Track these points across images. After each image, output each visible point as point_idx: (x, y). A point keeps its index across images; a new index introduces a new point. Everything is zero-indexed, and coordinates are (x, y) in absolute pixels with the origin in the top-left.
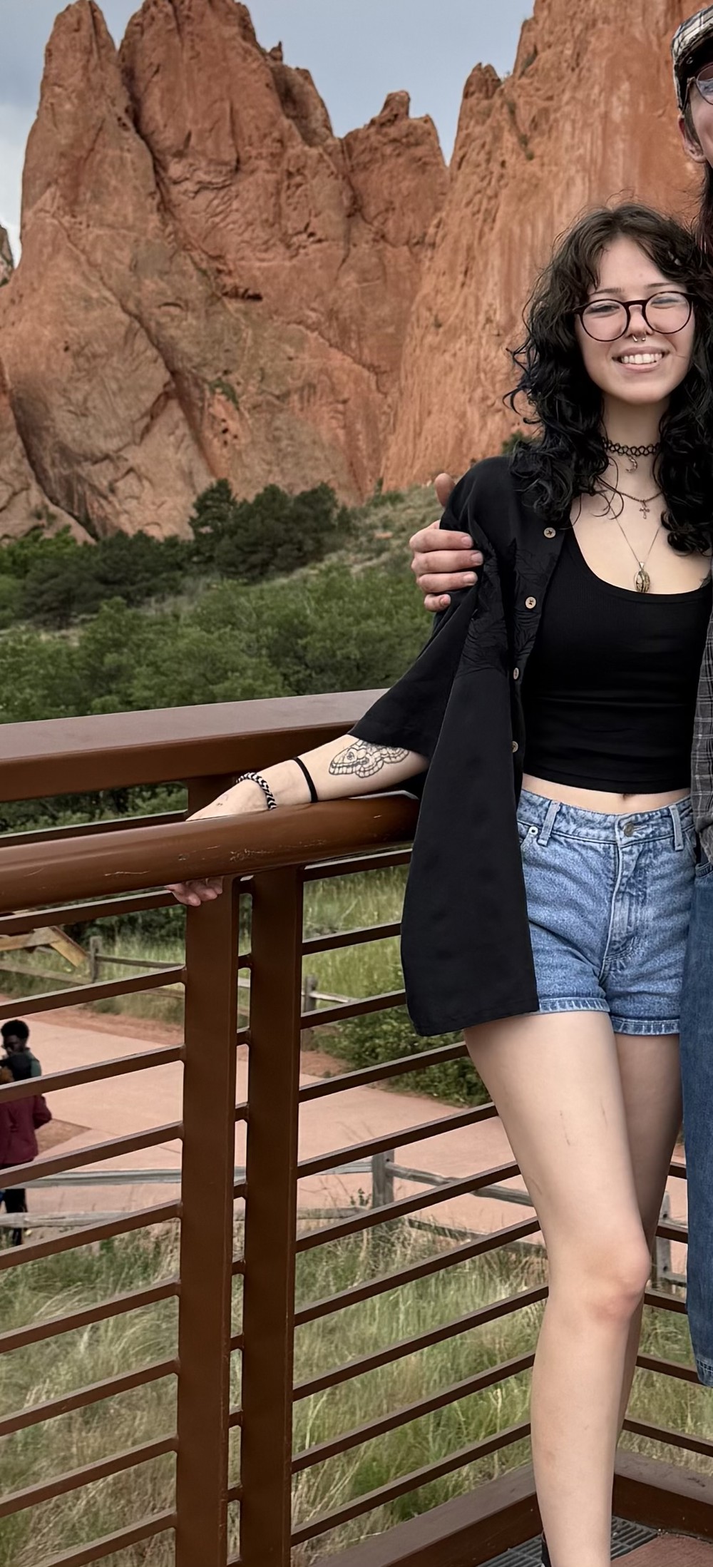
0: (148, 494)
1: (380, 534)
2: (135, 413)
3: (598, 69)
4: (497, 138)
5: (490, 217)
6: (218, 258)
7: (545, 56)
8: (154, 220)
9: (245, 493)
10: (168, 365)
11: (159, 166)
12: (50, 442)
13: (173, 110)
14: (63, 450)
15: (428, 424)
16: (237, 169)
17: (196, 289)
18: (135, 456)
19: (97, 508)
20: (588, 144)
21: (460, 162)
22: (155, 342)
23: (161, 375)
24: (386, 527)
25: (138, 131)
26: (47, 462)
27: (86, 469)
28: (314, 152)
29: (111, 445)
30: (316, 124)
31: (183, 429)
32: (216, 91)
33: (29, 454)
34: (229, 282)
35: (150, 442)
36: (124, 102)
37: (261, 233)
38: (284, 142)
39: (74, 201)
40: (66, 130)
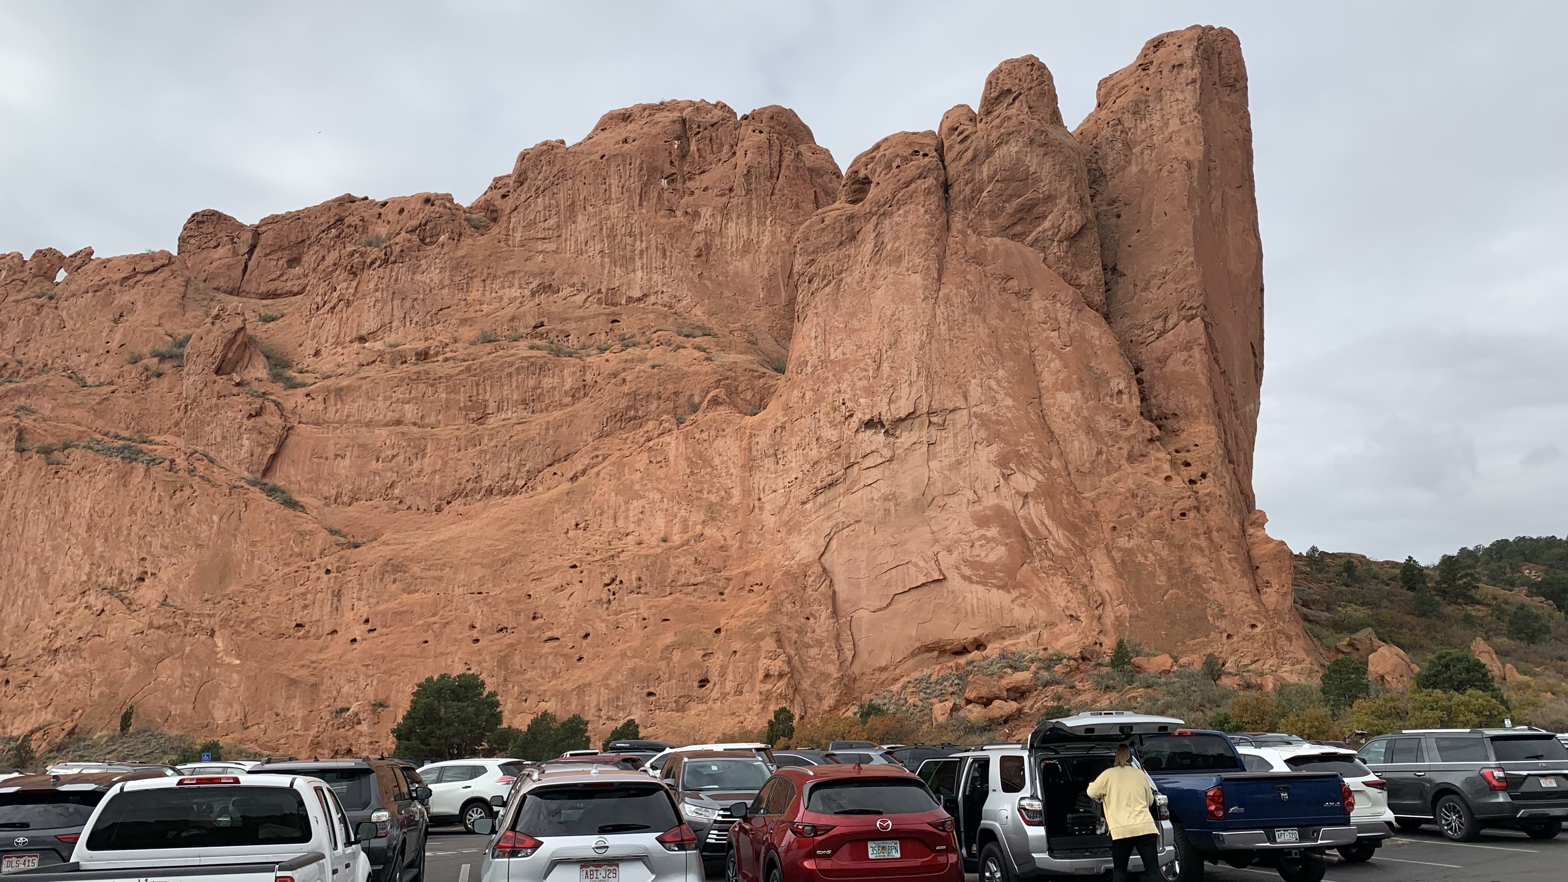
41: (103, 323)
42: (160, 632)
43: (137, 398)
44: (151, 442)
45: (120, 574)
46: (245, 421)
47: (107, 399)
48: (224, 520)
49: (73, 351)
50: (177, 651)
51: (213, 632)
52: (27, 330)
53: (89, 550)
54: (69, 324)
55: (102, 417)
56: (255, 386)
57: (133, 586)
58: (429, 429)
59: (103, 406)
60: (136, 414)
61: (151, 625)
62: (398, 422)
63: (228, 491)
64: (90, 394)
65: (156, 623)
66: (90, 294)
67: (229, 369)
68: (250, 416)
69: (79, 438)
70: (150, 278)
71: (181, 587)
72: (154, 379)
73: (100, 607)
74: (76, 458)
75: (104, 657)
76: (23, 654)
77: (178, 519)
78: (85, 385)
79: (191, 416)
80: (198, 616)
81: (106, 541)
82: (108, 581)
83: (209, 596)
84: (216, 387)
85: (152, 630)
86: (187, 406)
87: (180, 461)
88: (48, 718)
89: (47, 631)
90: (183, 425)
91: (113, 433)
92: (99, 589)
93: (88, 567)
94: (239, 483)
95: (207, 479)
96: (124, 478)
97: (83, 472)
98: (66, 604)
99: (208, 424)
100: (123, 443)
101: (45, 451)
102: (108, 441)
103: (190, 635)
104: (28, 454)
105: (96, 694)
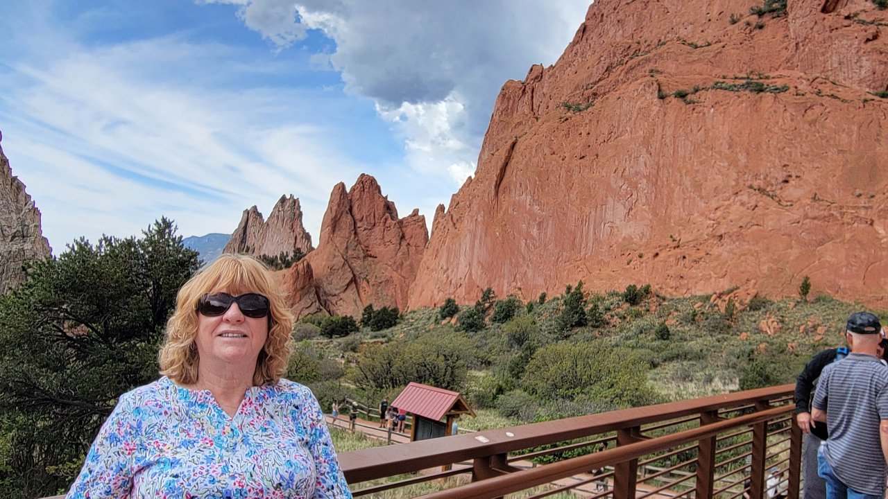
0: (345, 305)
1: (411, 321)
2: (344, 284)
3: (474, 207)
4: (447, 223)
5: (444, 242)
6: (367, 247)
7: (461, 204)
8: (353, 236)
9: (377, 308)
10: (353, 273)
11: (355, 223)
12: (322, 290)
13: (360, 209)
14: (325, 293)
15: (424, 293)
16: (374, 225)
17: (362, 255)
18: (342, 295)
19: (332, 308)
20: (472, 227)
22: (350, 267)
23: (352, 276)
24: (412, 319)
25: (351, 214)
26: (321, 295)
27: (330, 298)
28: (394, 222)
29: (337, 292)
30: (394, 215)
31: (355, 289)
32: (371, 205)
33: (317, 293)
34: (369, 253)
35: (347, 292)
36: (348, 207)
37: (379, 241)
38: (386, 219)
39: (334, 231)
40: (334, 213)
42: (816, 221)
43: (745, 47)
44: (767, 78)
45: (765, 178)
46: (863, 45)
47: (720, 52)
48: (863, 128)
49: (681, 26)
50: (837, 237)
51: (872, 221)
52: (640, 20)
53: (733, 162)
54: (672, 9)
55: (719, 67)
56: (862, 17)
57: (779, 187)
59: (717, 58)
60: (747, 59)
61: (806, 217)
63: (862, 105)
64: (703, 52)
65: (810, 215)
67: (832, 7)
68: (868, 40)
69: (705, 83)
71: (829, 186)
72: (757, 31)
73: (753, 203)
74: (708, 97)
75: (765, 241)
76: (691, 239)
77: (814, 132)
78: (696, 47)
79: (804, 50)
80: (853, 208)
81: (748, 154)
82: (755, 184)
83: (861, 192)
84: (827, 23)
85: (808, 220)
86: (797, 44)
87: (803, 86)
88: (725, 284)
89: (709, 222)
90: (795, 60)
91: (731, 75)
92: (751, 190)
93: (735, 175)
94: (869, 97)
95: (836, 98)
96: (755, 106)
97: (717, 106)
98: (721, 202)
99: (823, 54)
100: (744, 81)
101: (682, 95)
102: (730, 82)
103: (848, 224)
104: (668, 99)
105: (765, 268)
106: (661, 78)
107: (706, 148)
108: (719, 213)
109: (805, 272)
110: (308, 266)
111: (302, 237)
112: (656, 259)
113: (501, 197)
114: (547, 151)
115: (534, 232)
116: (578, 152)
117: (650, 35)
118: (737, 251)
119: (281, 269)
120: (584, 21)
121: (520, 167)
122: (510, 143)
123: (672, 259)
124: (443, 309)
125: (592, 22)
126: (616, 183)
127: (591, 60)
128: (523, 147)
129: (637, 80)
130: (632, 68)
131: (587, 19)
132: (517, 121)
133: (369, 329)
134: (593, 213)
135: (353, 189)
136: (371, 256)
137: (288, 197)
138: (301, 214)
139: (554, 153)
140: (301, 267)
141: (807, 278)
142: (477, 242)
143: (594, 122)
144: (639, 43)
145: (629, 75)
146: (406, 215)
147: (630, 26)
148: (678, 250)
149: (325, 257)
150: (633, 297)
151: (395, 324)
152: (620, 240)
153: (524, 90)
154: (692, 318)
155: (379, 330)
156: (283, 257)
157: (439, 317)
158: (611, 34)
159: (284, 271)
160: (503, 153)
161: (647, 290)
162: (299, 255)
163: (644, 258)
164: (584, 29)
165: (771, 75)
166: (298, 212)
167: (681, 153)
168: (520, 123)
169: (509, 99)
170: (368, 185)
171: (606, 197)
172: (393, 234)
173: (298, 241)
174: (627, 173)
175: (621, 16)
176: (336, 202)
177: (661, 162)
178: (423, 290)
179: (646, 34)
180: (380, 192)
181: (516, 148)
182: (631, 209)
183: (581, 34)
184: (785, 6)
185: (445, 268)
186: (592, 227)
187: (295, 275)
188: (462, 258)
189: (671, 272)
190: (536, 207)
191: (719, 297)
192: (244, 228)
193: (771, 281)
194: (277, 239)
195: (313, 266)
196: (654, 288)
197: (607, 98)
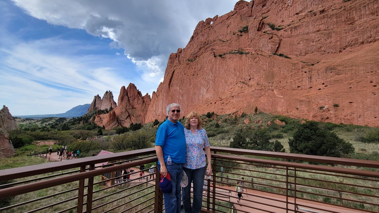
0: (126, 124)
1: (145, 127)
2: (126, 117)
3: (163, 91)
4: (155, 97)
5: (154, 102)
6: (133, 105)
7: (159, 91)
8: (128, 102)
9: (134, 124)
10: (129, 114)
11: (129, 98)
13: (130, 94)
14: (120, 120)
16: (135, 99)
17: (131, 108)
18: (125, 121)
19: (122, 125)
20: (162, 97)
21: (152, 98)
22: (128, 112)
25: (127, 96)
27: (122, 122)
28: (141, 97)
29: (124, 120)
30: (141, 95)
31: (129, 119)
32: (134, 93)
33: (117, 121)
34: (134, 107)
35: (127, 120)
36: (126, 93)
37: (136, 104)
38: (138, 97)
39: (122, 101)
40: (122, 95)
41: (225, 28)
42: (258, 91)
43: (238, 41)
44: (244, 50)
45: (244, 79)
46: (269, 40)
47: (231, 43)
48: (270, 64)
49: (220, 36)
50: (264, 95)
51: (273, 90)
52: (208, 34)
53: (235, 75)
54: (217, 31)
55: (230, 47)
56: (268, 32)
57: (248, 81)
58: (331, 30)
59: (230, 45)
60: (238, 45)
61: (256, 90)
62: (318, 31)
63: (269, 57)
64: (226, 43)
65: (257, 89)
66: (220, 24)
67: (260, 30)
68: (270, 39)
69: (227, 52)
70: (233, 16)
71: (261, 80)
72: (240, 37)
73: (241, 86)
74: (228, 56)
75: (245, 97)
76: (225, 98)
77: (257, 65)
78: (224, 42)
79: (253, 42)
80: (268, 86)
81: (239, 72)
82: (242, 81)
83: (270, 82)
84: (259, 34)
85: (256, 91)
86: (251, 40)
87: (253, 52)
88: (235, 110)
89: (230, 92)
90: (251, 45)
91: (234, 50)
92: (241, 83)
93: (236, 78)
94: (271, 55)
95: (262, 55)
96: (241, 58)
97: (230, 59)
98: (233, 86)
99: (258, 43)
100: (237, 51)
101: (220, 56)
102: (234, 52)
103: (267, 91)
104: (217, 57)
105: (245, 105)
106: (214, 51)
107: (228, 71)
108: (232, 90)
109: (256, 105)
110: (114, 112)
111: (113, 104)
112: (215, 104)
113: (170, 88)
114: (183, 74)
115: (181, 98)
116: (192, 74)
117: (211, 38)
118: (237, 100)
119: (106, 114)
120: (193, 35)
121: (176, 79)
122: (172, 71)
123: (220, 104)
124: (154, 123)
125: (195, 35)
126: (203, 82)
127: (195, 46)
128: (176, 73)
129: (208, 52)
130: (206, 48)
131: (194, 34)
132: (175, 65)
133: (132, 131)
134: (197, 91)
135: (128, 88)
136: (134, 108)
137: (108, 91)
138: (113, 96)
139: (185, 74)
140: (112, 113)
141: (256, 107)
142: (164, 102)
143: (196, 65)
144: (208, 41)
145: (206, 50)
146: (144, 95)
147: (206, 36)
148: (221, 101)
149: (120, 109)
150: (209, 115)
151: (140, 128)
152: (205, 99)
153: (177, 56)
154: (226, 121)
155: (135, 131)
156: (106, 110)
157: (153, 125)
158: (200, 39)
159: (107, 114)
160: (170, 75)
161: (213, 113)
162: (111, 109)
163: (212, 104)
164: (193, 37)
165: (245, 49)
166: (112, 96)
167: (221, 73)
168: (176, 66)
169: (172, 59)
170: (132, 86)
171: (201, 86)
172: (141, 101)
173: (112, 105)
174: (206, 79)
175: (203, 33)
176: (122, 92)
177: (216, 75)
178: (149, 117)
179: (210, 39)
180: (136, 88)
181: (174, 73)
182: (208, 90)
183: (192, 39)
184: (248, 29)
185: (155, 110)
186: (197, 96)
187: (110, 115)
188: (160, 107)
189: (220, 108)
190: (181, 91)
191: (233, 114)
192: (95, 101)
193: (247, 108)
194: (105, 104)
195: (116, 112)
196: (215, 113)
197: (200, 57)
